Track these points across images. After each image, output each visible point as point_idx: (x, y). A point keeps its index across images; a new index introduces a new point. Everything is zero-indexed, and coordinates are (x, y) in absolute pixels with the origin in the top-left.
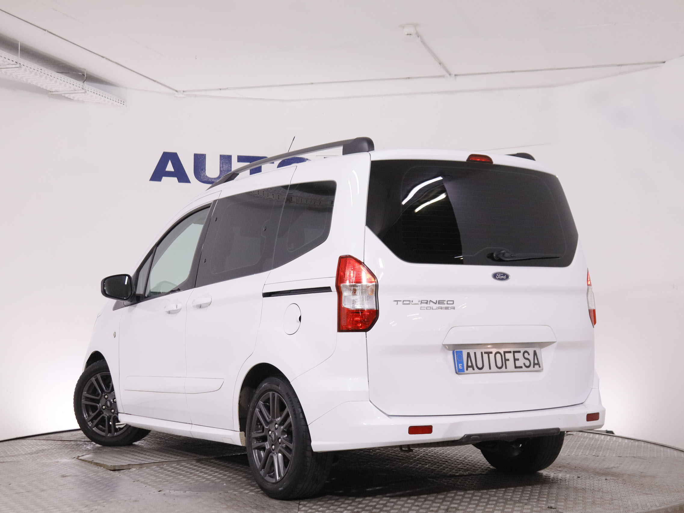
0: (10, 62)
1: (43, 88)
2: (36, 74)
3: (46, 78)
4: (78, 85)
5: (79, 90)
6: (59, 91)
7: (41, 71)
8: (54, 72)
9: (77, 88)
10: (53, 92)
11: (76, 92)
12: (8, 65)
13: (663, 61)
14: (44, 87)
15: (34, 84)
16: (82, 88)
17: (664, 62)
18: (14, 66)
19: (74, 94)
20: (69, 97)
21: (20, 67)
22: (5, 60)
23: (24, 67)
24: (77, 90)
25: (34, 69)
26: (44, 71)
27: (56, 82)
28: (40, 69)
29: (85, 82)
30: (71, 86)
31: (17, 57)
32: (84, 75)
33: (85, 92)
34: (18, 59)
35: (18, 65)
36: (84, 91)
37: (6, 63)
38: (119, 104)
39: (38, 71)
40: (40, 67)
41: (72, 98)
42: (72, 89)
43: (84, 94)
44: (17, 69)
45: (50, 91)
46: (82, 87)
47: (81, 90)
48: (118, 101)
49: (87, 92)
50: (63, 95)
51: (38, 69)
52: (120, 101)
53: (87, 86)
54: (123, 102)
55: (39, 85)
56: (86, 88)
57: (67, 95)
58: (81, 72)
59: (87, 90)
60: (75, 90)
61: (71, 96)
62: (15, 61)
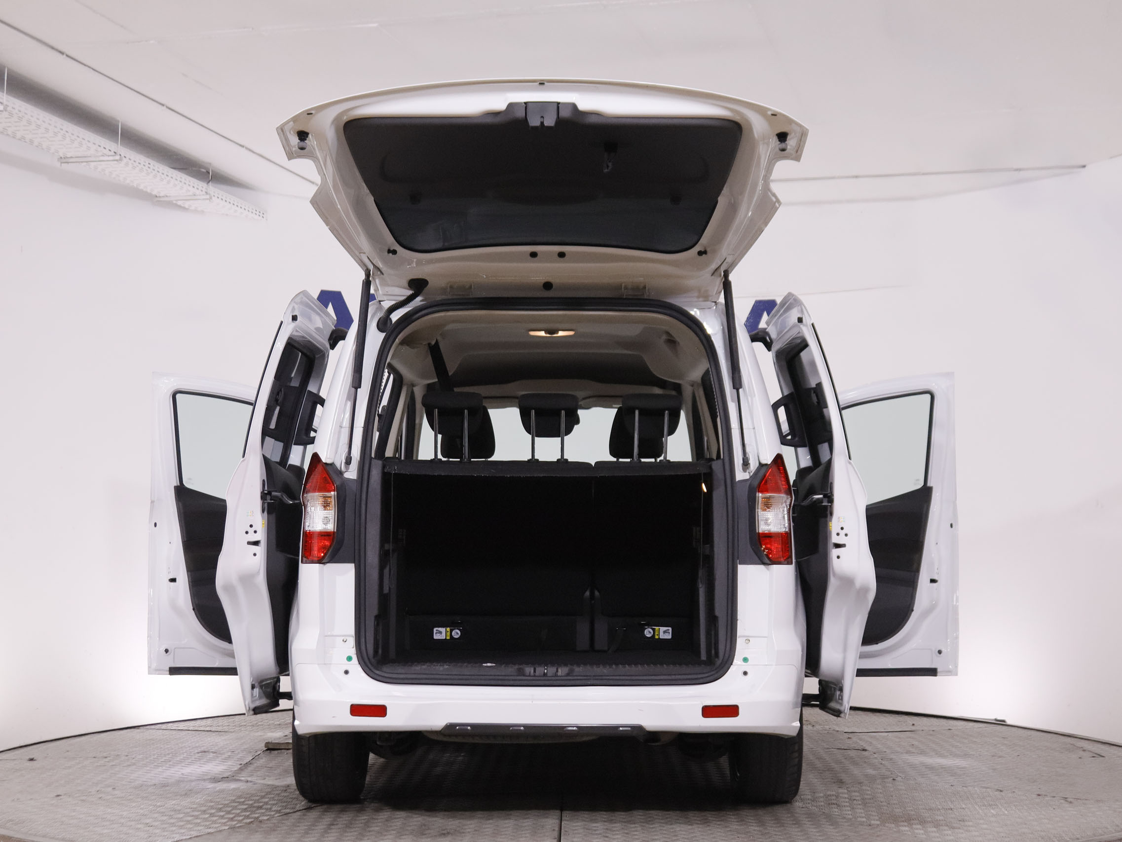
0: (106, 152)
1: (146, 192)
2: (141, 170)
3: (155, 176)
4: (200, 188)
5: (200, 195)
6: (170, 196)
7: (149, 166)
8: (167, 168)
9: (198, 192)
10: (160, 197)
11: (196, 197)
12: (103, 156)
13: (1083, 164)
14: (149, 191)
15: (135, 186)
16: (206, 192)
17: (1084, 166)
18: (111, 158)
19: (192, 202)
20: (182, 205)
21: (121, 160)
22: (99, 149)
23: (125, 160)
24: (197, 195)
25: (139, 163)
26: (153, 165)
27: (169, 182)
28: (147, 162)
29: (210, 183)
30: (191, 188)
31: (116, 145)
32: (209, 173)
33: (211, 198)
34: (118, 147)
35: (118, 157)
36: (208, 197)
37: (100, 154)
38: (256, 217)
39: (144, 165)
40: (148, 160)
41: (187, 207)
42: (191, 193)
43: (208, 201)
44: (116, 162)
45: (156, 196)
46: (206, 191)
47: (203, 195)
48: (256, 212)
49: (213, 197)
50: (174, 202)
51: (145, 162)
52: (258, 213)
53: (213, 189)
54: (262, 214)
55: (141, 187)
56: (211, 193)
57: (179, 203)
58: (205, 168)
59: (212, 195)
60: (195, 195)
61: (186, 205)
62: (113, 150)
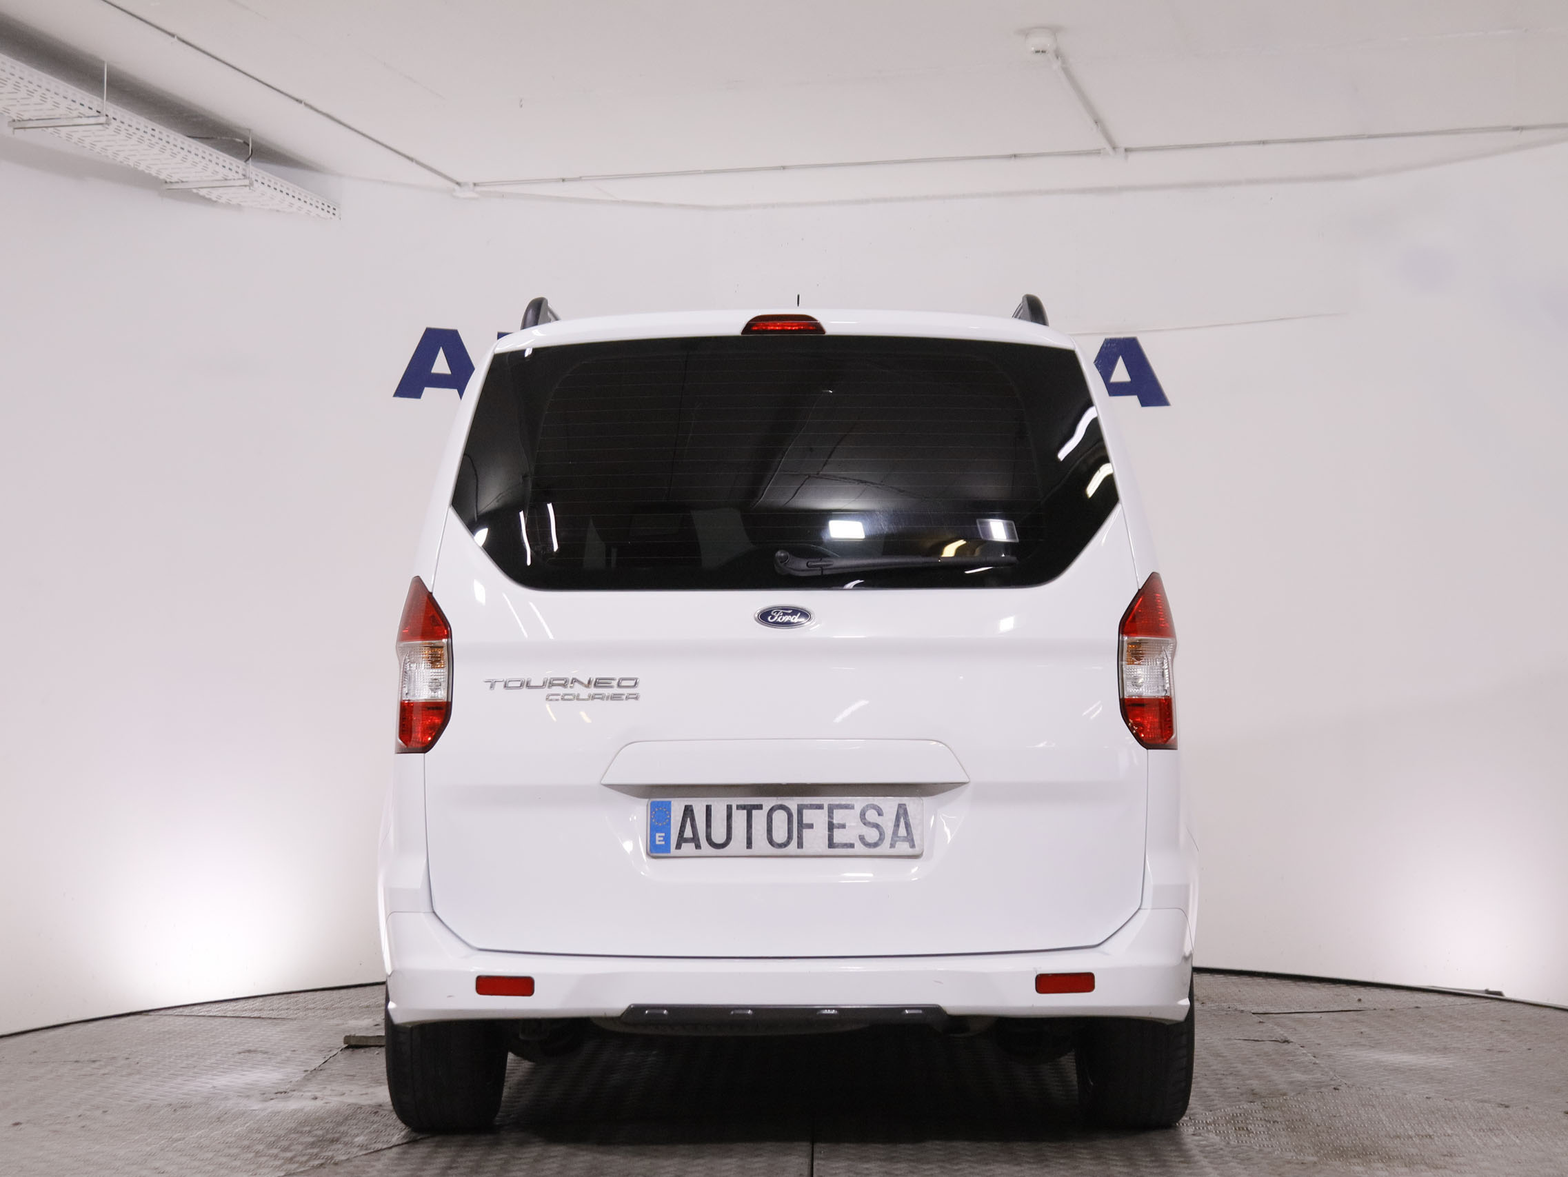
0: (85, 110)
1: (150, 175)
2: (141, 139)
3: (163, 150)
4: (234, 168)
5: (234, 179)
6: (187, 182)
7: (153, 133)
8: (181, 136)
9: (231, 175)
10: (171, 183)
11: (228, 183)
12: (79, 117)
14: (154, 173)
15: (132, 165)
16: (244, 175)
18: (92, 121)
19: (222, 190)
20: (207, 196)
21: (107, 123)
22: (74, 106)
23: (114, 124)
24: (230, 180)
25: (138, 129)
26: (160, 132)
27: (184, 159)
28: (150, 128)
29: (251, 160)
30: (220, 169)
31: (100, 100)
32: (248, 145)
33: (251, 184)
34: (103, 103)
35: (102, 119)
36: (247, 182)
37: (75, 113)
38: (324, 214)
39: (145, 132)
40: (151, 125)
41: (214, 199)
42: (219, 177)
43: (246, 189)
44: (100, 127)
45: (166, 182)
46: (244, 172)
47: (240, 179)
48: (322, 207)
49: (255, 183)
50: (195, 191)
51: (147, 127)
52: (325, 207)
53: (254, 170)
54: (333, 209)
55: (142, 167)
56: (251, 176)
57: (203, 192)
58: (240, 136)
59: (254, 180)
60: (226, 180)
61: (214, 195)
62: (95, 108)
